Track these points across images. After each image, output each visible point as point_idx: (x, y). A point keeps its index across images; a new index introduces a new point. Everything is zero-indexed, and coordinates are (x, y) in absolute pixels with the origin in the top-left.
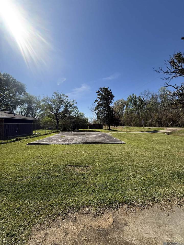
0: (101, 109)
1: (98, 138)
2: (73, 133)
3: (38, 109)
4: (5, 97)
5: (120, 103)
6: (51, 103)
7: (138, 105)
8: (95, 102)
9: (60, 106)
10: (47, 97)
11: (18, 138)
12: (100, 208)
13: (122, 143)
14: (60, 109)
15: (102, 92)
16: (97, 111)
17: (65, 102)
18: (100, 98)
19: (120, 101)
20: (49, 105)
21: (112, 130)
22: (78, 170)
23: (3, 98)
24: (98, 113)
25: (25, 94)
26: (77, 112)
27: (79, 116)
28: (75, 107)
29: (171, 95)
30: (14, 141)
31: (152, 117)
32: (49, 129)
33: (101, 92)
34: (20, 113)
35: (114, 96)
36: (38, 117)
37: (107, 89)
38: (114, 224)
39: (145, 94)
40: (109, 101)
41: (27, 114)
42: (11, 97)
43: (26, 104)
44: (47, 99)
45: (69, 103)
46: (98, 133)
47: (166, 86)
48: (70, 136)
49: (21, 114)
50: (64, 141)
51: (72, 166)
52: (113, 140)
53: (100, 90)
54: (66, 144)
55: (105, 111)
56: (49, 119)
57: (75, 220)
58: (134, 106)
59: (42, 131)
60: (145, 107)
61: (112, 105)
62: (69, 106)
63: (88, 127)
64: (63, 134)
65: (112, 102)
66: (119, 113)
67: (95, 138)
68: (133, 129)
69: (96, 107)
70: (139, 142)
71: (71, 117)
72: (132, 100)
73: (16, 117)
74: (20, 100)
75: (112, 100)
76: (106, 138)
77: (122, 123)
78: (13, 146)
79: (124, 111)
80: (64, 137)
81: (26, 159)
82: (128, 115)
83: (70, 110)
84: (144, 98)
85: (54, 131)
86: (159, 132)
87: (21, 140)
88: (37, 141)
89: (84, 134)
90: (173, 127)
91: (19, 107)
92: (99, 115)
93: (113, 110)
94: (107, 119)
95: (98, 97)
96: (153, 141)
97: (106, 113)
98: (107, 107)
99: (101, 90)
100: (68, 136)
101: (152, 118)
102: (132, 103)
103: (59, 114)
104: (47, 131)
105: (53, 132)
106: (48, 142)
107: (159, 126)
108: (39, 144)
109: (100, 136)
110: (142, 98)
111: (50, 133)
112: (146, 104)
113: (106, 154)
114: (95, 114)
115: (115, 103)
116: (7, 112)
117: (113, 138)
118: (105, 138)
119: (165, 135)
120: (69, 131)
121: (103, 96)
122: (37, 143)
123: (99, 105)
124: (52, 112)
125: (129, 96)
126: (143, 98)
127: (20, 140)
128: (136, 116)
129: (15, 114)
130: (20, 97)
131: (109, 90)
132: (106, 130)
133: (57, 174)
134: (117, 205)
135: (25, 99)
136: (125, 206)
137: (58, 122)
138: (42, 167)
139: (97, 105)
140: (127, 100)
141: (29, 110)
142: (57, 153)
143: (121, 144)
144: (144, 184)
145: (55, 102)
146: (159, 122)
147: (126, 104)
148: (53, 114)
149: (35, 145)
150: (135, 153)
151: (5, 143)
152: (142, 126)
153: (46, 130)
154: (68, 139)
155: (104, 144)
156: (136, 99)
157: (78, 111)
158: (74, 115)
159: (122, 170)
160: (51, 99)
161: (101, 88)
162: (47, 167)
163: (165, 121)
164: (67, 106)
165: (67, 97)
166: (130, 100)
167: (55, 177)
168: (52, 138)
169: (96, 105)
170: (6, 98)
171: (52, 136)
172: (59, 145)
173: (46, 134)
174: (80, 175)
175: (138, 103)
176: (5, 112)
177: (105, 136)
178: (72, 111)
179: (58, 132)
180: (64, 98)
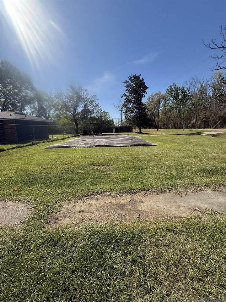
0: (130, 106)
1: (124, 141)
2: (96, 136)
3: (51, 109)
4: (9, 94)
5: (156, 97)
6: (67, 100)
7: (180, 99)
8: (122, 97)
9: (78, 104)
10: (60, 92)
11: (35, 142)
12: (120, 192)
13: (152, 146)
14: (78, 108)
15: (132, 82)
16: (124, 110)
17: (83, 98)
18: (129, 91)
19: (156, 94)
20: (65, 103)
21: (143, 133)
22: (101, 168)
23: (7, 96)
24: (126, 112)
25: (33, 89)
26: (99, 112)
27: (102, 117)
28: (97, 105)
29: (223, 82)
30: (30, 145)
31: (196, 115)
32: (67, 133)
33: (130, 82)
34: (30, 114)
35: (147, 88)
36: (53, 119)
37: (138, 77)
38: (131, 201)
39: (191, 84)
40: (140, 95)
41: (39, 115)
42: (16, 94)
43: (36, 103)
44: (61, 95)
45: (88, 99)
46: (126, 136)
47: (217, 69)
48: (92, 140)
49: (32, 115)
50: (86, 144)
51: (95, 165)
52: (142, 142)
53: (129, 79)
54: (87, 147)
55: (135, 109)
56: (66, 121)
57: (98, 199)
58: (175, 101)
59: (59, 135)
60: (189, 102)
61: (144, 101)
62: (88, 103)
63: (114, 130)
64: (84, 138)
65: (145, 96)
66: (154, 112)
67: (121, 141)
68: (170, 132)
69: (123, 104)
70: (172, 144)
71: (93, 119)
72: (172, 93)
73: (27, 118)
74: (28, 97)
75: (144, 93)
76: (134, 140)
77: (157, 124)
78: (31, 149)
79: (161, 108)
80: (85, 140)
81: (48, 160)
82: (165, 113)
83: (91, 108)
84: (190, 88)
85: (73, 135)
86: (202, 134)
87: (38, 144)
88: (56, 144)
89: (109, 138)
90: (223, 128)
91: (28, 106)
92: (127, 115)
93: (145, 108)
94: (137, 119)
95: (127, 90)
96: (190, 143)
97: (136, 112)
98: (138, 103)
99: (131, 80)
100: (89, 140)
101: (197, 117)
102: (172, 96)
103: (78, 114)
104: (66, 136)
105: (72, 137)
106: (68, 145)
107: (205, 128)
108: (58, 147)
109: (127, 139)
110: (186, 89)
111: (69, 137)
112: (191, 97)
113: (132, 155)
114: (123, 114)
115: (149, 98)
116: (16, 112)
117: (142, 141)
118: (132, 141)
119: (208, 137)
120: (91, 134)
121: (133, 87)
122: (55, 146)
123: (128, 101)
124: (69, 112)
125: (169, 87)
126: (188, 89)
127: (36, 144)
128: (176, 115)
129: (25, 115)
130: (27, 93)
131: (141, 79)
132: (136, 133)
133: (80, 171)
134: (136, 191)
135: (34, 95)
136: (143, 192)
137: (77, 125)
138: (64, 166)
139: (125, 101)
140: (165, 93)
141: (41, 110)
142: (78, 155)
143: (150, 147)
144: (166, 178)
145: (72, 98)
146: (205, 122)
147: (163, 99)
148: (70, 114)
149: (54, 148)
150: (165, 154)
151: (21, 147)
152: (182, 128)
153: (64, 134)
154: (90, 142)
155: (130, 146)
156: (177, 91)
157: (101, 110)
158: (96, 115)
159: (146, 168)
160: (66, 94)
161: (130, 76)
162: (69, 166)
163: (213, 120)
164: (87, 104)
165: (86, 91)
166: (170, 92)
167: (78, 173)
168: (71, 142)
169: (123, 100)
170: (11, 95)
171: (72, 140)
172: (80, 148)
173: (64, 139)
174: (102, 172)
175: (180, 97)
176: (14, 112)
177: (134, 139)
178: (94, 110)
179: (78, 136)
180: (82, 93)
